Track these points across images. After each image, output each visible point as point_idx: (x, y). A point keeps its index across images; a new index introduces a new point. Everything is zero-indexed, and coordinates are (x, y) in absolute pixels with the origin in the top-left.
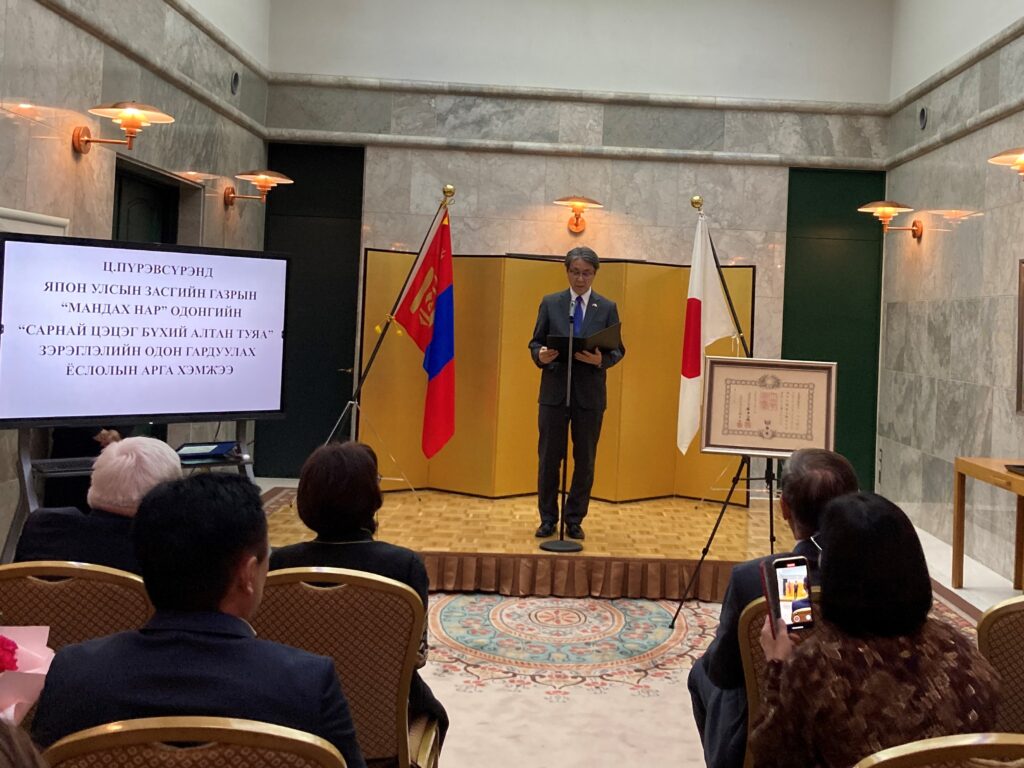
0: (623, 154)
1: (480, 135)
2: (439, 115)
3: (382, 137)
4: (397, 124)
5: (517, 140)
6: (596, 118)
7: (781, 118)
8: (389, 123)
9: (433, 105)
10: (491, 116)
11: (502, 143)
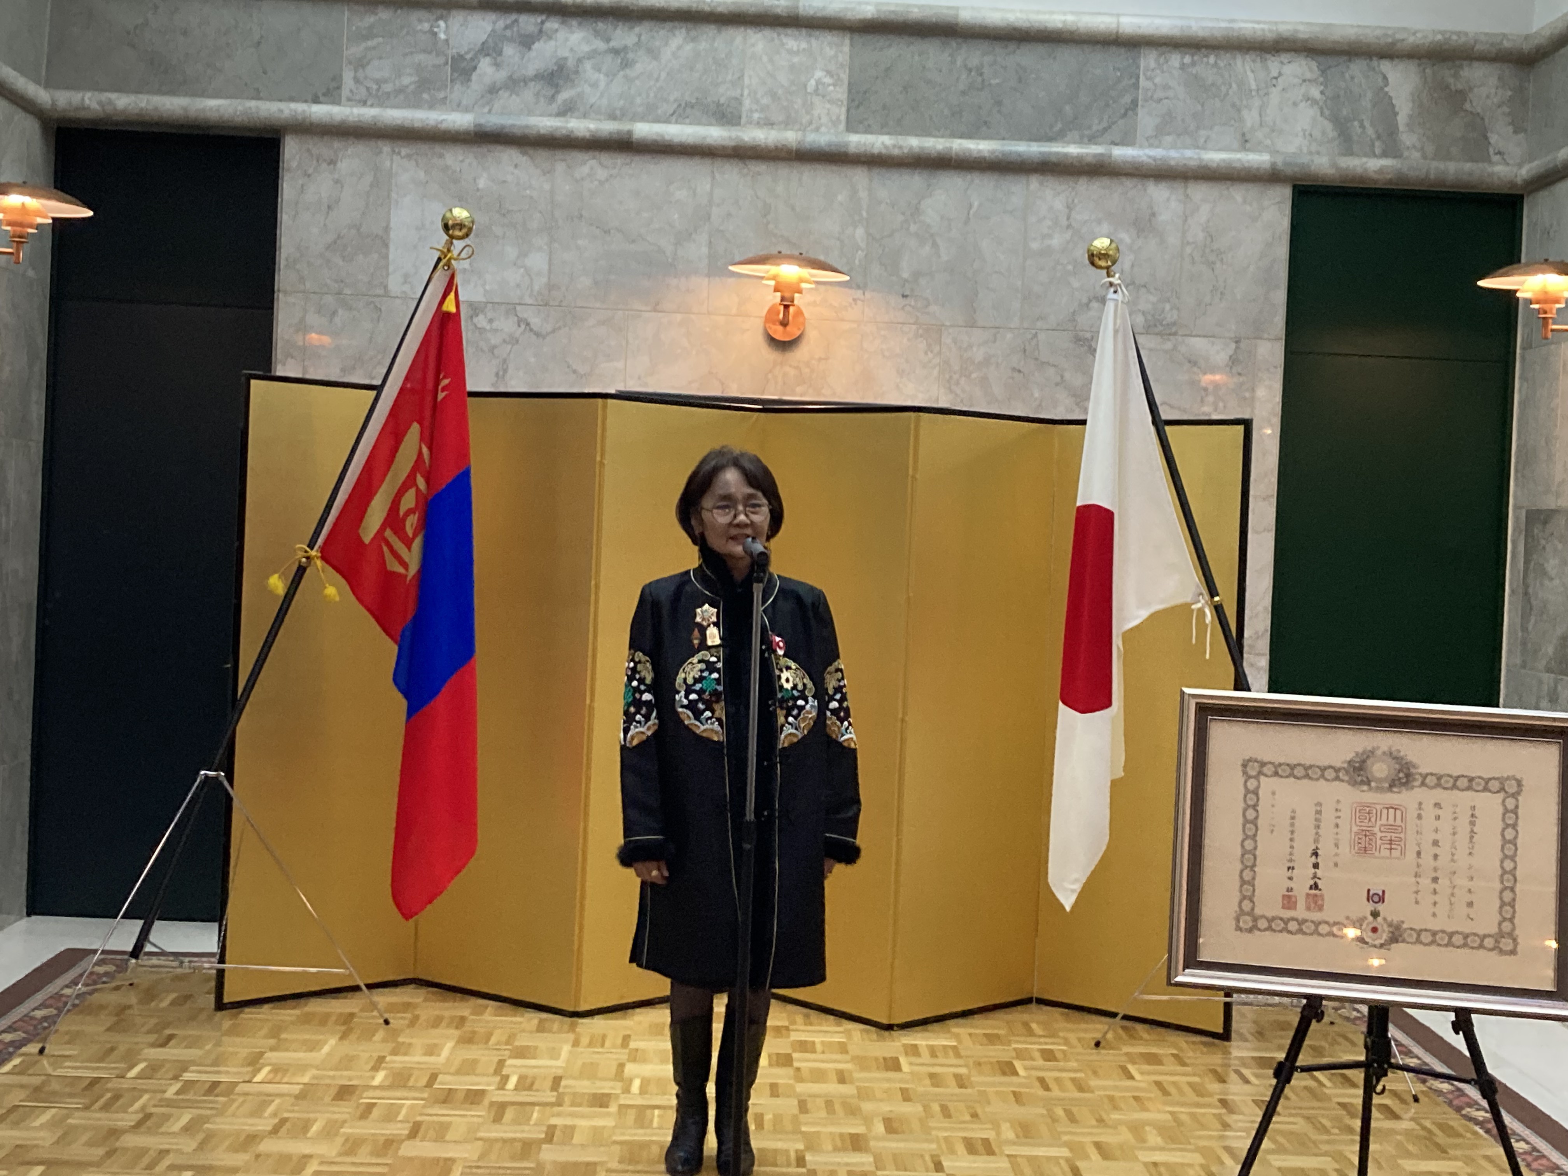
0: (896, 152)
1: (554, 107)
2: (458, 59)
3: (320, 111)
4: (357, 80)
5: (643, 119)
6: (832, 67)
7: (1274, 64)
8: (337, 79)
9: (442, 36)
10: (580, 61)
11: (607, 127)
